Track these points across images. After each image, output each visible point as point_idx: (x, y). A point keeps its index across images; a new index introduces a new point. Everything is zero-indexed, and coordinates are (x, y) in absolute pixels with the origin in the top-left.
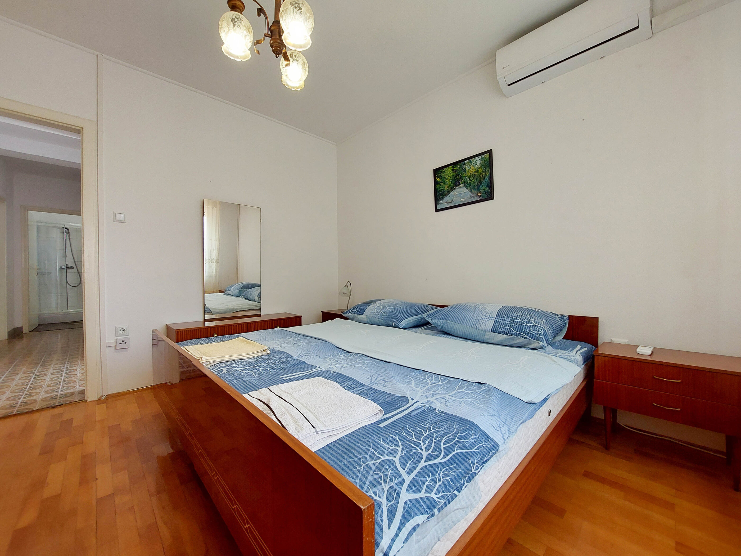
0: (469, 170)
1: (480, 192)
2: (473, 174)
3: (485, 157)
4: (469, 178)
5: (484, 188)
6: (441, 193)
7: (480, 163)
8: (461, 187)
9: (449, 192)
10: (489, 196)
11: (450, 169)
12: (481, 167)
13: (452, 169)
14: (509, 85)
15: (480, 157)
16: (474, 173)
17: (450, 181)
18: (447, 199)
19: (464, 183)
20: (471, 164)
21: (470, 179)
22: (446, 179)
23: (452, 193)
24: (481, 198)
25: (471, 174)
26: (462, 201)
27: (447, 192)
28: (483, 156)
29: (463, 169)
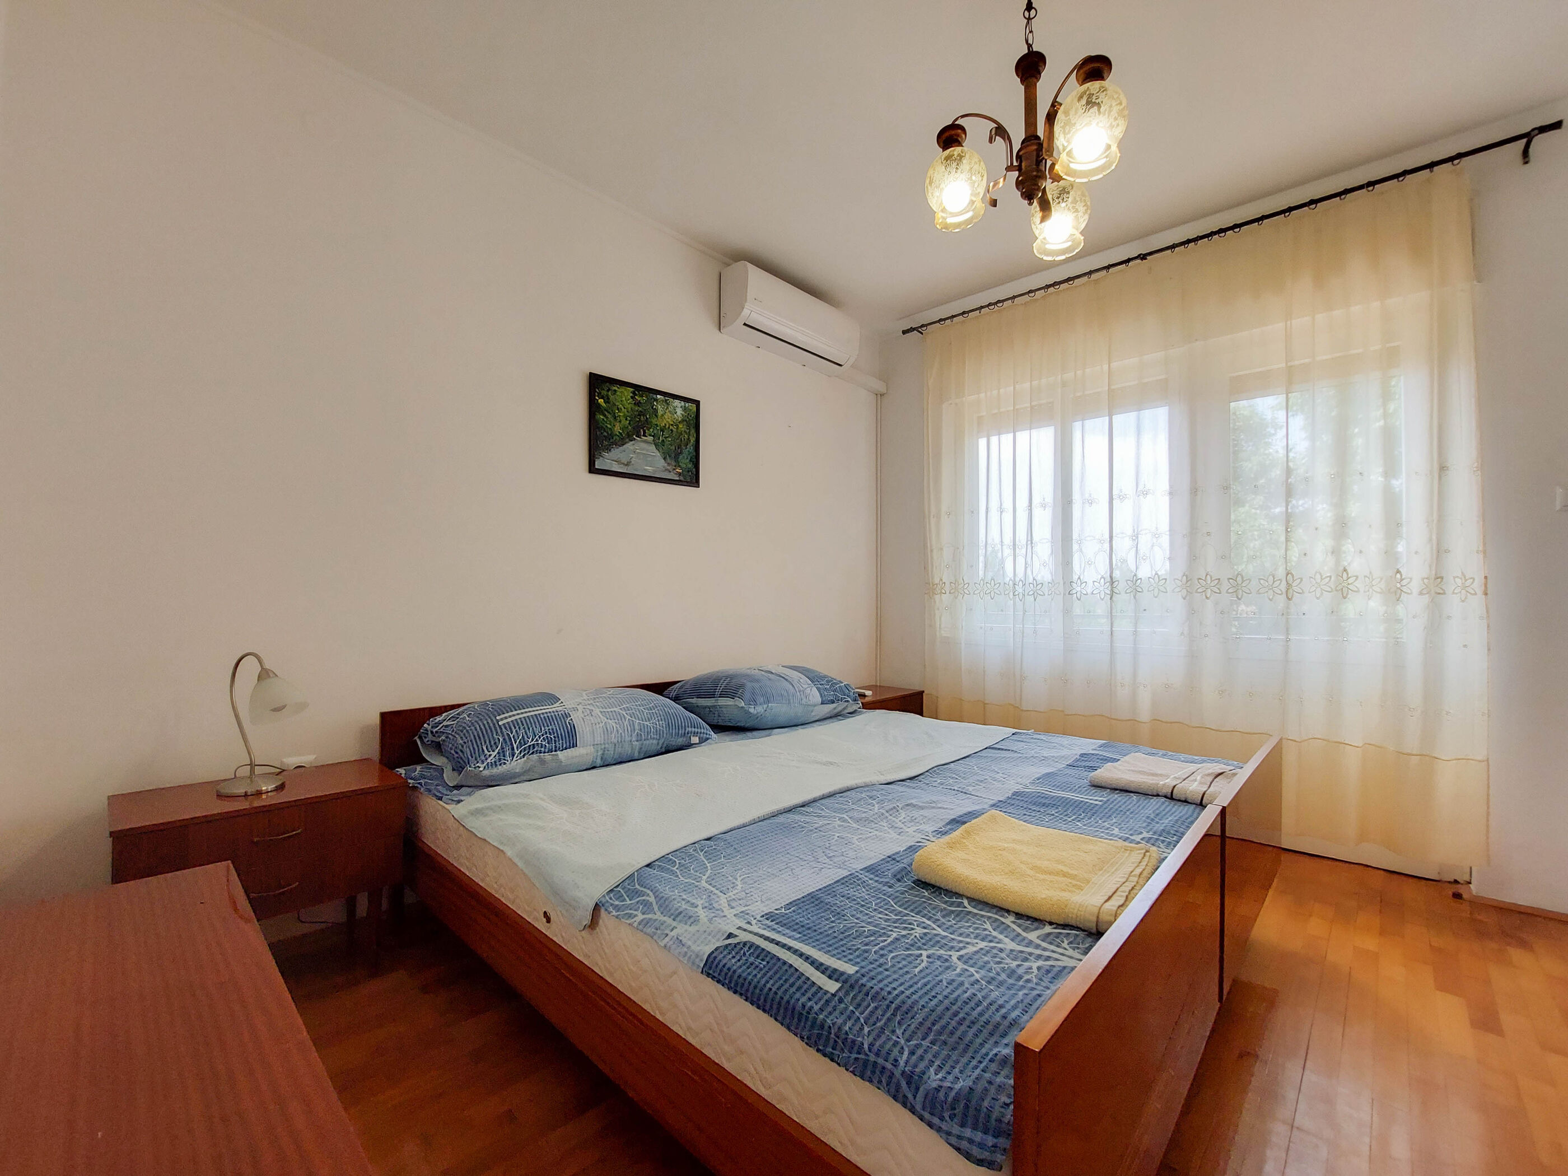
0: (662, 415)
1: (679, 466)
2: (669, 428)
3: (690, 408)
4: (662, 430)
5: (685, 461)
6: (605, 434)
7: (683, 415)
8: (646, 442)
9: (622, 441)
10: (691, 478)
11: (628, 392)
12: (683, 421)
13: (631, 395)
14: (745, 324)
15: (683, 403)
16: (671, 427)
17: (626, 419)
18: (616, 453)
19: (653, 436)
20: (667, 408)
21: (663, 434)
22: (618, 409)
23: (629, 446)
24: (682, 478)
25: (665, 424)
26: (649, 470)
27: (618, 438)
28: (687, 405)
29: (652, 408)
